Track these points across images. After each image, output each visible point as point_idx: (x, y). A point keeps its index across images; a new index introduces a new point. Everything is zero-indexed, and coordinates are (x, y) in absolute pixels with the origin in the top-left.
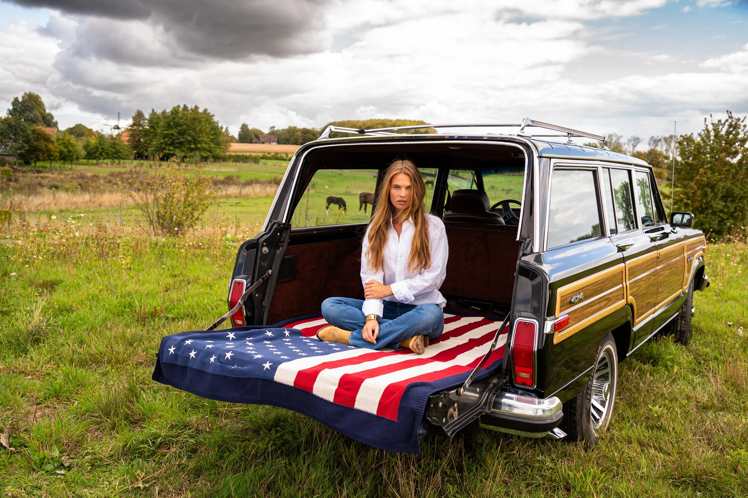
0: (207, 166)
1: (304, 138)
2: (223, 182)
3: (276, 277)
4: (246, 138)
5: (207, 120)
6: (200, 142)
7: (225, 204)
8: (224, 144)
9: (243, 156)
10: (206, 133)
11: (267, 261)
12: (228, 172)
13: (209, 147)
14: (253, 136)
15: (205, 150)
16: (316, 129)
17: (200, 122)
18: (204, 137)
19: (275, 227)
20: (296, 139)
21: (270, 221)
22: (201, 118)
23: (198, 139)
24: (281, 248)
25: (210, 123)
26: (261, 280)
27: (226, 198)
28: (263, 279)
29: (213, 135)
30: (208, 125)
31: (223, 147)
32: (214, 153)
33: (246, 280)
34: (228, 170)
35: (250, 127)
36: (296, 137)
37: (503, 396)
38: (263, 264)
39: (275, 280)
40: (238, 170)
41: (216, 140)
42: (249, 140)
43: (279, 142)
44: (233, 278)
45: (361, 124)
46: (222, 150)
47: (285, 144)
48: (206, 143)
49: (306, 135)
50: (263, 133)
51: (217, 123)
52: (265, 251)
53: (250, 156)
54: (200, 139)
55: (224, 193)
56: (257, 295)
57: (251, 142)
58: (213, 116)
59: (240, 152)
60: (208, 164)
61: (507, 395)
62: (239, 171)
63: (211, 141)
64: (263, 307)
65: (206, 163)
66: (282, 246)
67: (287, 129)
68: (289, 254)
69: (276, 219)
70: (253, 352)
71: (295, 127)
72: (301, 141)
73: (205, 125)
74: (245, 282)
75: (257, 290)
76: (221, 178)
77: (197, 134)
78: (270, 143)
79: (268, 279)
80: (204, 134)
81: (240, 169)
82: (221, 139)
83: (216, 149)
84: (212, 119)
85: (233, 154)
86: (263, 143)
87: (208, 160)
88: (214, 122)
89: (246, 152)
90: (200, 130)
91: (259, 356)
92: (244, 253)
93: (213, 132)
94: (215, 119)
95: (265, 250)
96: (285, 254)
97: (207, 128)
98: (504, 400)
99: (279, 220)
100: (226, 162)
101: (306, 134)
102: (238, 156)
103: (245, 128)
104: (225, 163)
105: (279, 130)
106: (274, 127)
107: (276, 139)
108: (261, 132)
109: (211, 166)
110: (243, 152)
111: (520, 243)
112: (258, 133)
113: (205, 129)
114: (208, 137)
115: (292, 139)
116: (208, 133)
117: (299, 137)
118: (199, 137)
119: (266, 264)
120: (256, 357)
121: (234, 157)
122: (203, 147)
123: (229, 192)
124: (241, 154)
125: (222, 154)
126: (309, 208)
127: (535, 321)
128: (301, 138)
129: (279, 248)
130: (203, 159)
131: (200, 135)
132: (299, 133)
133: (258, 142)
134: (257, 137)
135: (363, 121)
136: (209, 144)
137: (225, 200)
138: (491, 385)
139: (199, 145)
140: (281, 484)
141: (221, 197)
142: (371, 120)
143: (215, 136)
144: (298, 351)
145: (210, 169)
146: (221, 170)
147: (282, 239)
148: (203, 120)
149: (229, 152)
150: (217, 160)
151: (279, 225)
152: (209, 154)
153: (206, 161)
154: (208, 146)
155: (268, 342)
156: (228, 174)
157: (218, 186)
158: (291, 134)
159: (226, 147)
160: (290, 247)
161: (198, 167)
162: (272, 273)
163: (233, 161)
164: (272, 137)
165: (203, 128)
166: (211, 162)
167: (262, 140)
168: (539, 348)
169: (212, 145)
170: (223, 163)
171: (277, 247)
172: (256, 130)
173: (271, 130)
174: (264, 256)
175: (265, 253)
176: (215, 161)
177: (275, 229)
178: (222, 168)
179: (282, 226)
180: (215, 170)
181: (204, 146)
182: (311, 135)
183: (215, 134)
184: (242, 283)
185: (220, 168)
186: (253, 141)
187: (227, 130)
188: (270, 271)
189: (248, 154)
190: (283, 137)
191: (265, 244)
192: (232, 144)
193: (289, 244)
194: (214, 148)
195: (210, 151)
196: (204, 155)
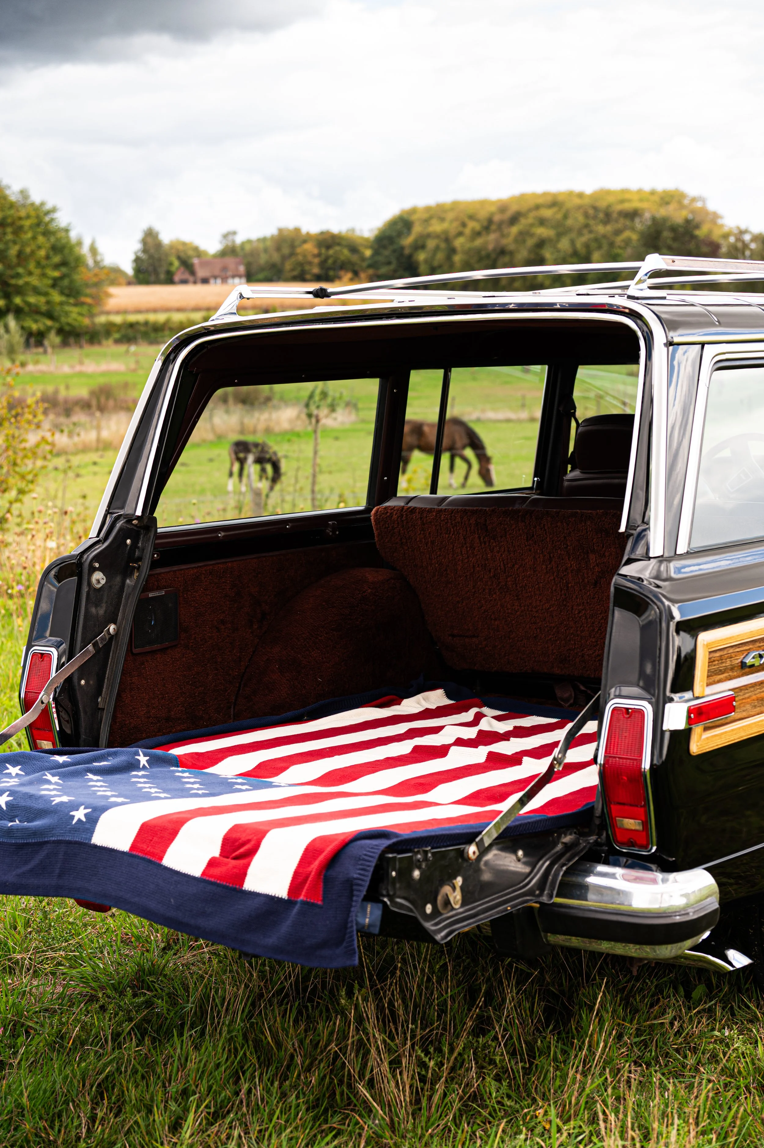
0: (42, 358)
1: (325, 261)
2: (86, 405)
3: (126, 639)
4: (156, 272)
5: (38, 225)
6: (19, 291)
7: (96, 469)
8: (88, 291)
9: (146, 323)
10: (38, 264)
11: (104, 605)
12: (104, 374)
13: (48, 303)
14: (176, 263)
15: (35, 312)
16: (358, 233)
17: (18, 230)
18: (30, 274)
19: (118, 525)
20: (301, 264)
21: (108, 512)
22: (20, 218)
23: (13, 282)
24: (136, 574)
25: (47, 233)
26: (90, 647)
27: (97, 450)
28: (95, 645)
29: (56, 267)
30: (41, 239)
31: (89, 300)
32: (63, 320)
33: (57, 647)
34: (104, 366)
35: (166, 238)
36: (300, 258)
37: (589, 872)
38: (93, 610)
39: (125, 648)
40: (133, 366)
41: (66, 282)
42: (162, 276)
43: (250, 277)
44: (29, 647)
45: (493, 209)
46: (84, 310)
47: (268, 280)
48: (36, 291)
49: (331, 252)
50: (205, 253)
51: (67, 231)
52: (98, 581)
53: (168, 321)
54: (21, 282)
55: (91, 436)
56: (83, 682)
57: (169, 280)
58: (54, 210)
59: (139, 311)
60: (45, 352)
61: (601, 868)
62: (134, 371)
63: (54, 286)
64: (97, 710)
65: (41, 350)
66: (138, 568)
67: (273, 237)
68: (159, 588)
69: (122, 508)
70: (53, 793)
71: (297, 230)
72: (316, 270)
73: (34, 238)
74: (54, 653)
75: (82, 671)
76: (81, 392)
77: (10, 267)
78: (224, 280)
79: (108, 646)
80: (32, 266)
81: (137, 362)
82: (80, 277)
83: (67, 308)
84: (52, 220)
85: (118, 319)
86: (205, 281)
87: (46, 342)
88: (60, 230)
89: (155, 311)
90: (20, 254)
91: (65, 799)
92: (52, 587)
93: (57, 259)
94: (62, 219)
95: (98, 578)
96: (146, 588)
97: (39, 247)
98: (591, 880)
99: (127, 510)
100: (99, 343)
101: (328, 247)
102: (132, 325)
103: (149, 240)
104: (95, 349)
105: (249, 241)
106: (234, 233)
107: (242, 269)
108: (196, 249)
109: (55, 358)
110: (148, 311)
111: (626, 536)
112: (191, 253)
113: (33, 252)
114: (44, 275)
115: (288, 266)
116: (44, 262)
117: (310, 258)
118: (18, 276)
119: (101, 612)
120: (57, 800)
121: (118, 327)
122: (29, 304)
123: (105, 434)
124: (140, 318)
125: (86, 321)
126: (321, 472)
127: (645, 703)
128: (316, 261)
129: (131, 574)
130: (32, 340)
131: (20, 270)
132: (309, 247)
133: (191, 279)
134: (187, 265)
135: (499, 201)
136: (46, 294)
137: (93, 456)
138: (560, 847)
139: (18, 300)
140: (124, 1083)
141: (85, 449)
142: (522, 197)
143: (64, 270)
144: (153, 790)
145: (52, 368)
146: (84, 368)
147: (137, 553)
148: (27, 223)
149: (108, 313)
150: (72, 340)
151: (129, 521)
152: (49, 323)
153: (39, 343)
154: (42, 299)
155: (96, 778)
156: (102, 381)
157: (75, 418)
158: (286, 251)
159: (98, 300)
160: (159, 570)
161: (18, 363)
162: (117, 632)
163: (117, 342)
164: (230, 261)
165: (28, 250)
166: (53, 347)
167: (201, 273)
168: (655, 762)
169: (56, 297)
170: (88, 349)
171: (127, 572)
172: (184, 244)
173: (225, 243)
174: (96, 593)
175: (99, 586)
176: (65, 344)
177: (121, 529)
178: (86, 361)
179: (135, 522)
180: (66, 369)
181: (32, 299)
182: (346, 252)
183: (64, 263)
184: (49, 656)
185: (81, 363)
186: (177, 278)
187: (93, 250)
188: (112, 628)
189: (161, 318)
190: (263, 259)
191: (97, 565)
192: (113, 290)
193: (154, 564)
194: (61, 304)
195: (50, 315)
196: (34, 327)
